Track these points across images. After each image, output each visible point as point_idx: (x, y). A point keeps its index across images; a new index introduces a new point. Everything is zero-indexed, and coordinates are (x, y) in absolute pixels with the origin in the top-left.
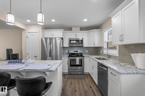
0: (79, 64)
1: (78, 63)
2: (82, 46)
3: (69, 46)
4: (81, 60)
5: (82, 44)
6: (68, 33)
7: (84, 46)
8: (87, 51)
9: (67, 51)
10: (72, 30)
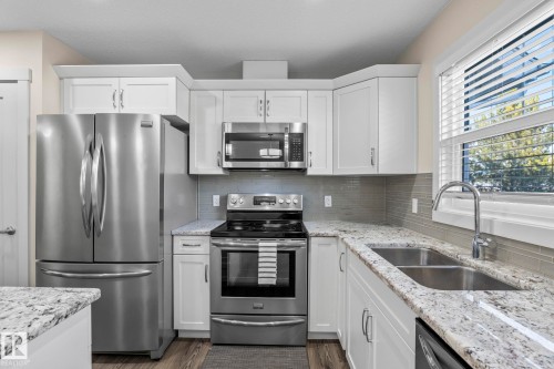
0: (274, 282)
1: (268, 274)
2: (302, 171)
3: (220, 172)
4: (292, 255)
5: (301, 159)
6: (218, 94)
7: (310, 172)
8: (328, 201)
9: (216, 200)
10: (240, 77)
